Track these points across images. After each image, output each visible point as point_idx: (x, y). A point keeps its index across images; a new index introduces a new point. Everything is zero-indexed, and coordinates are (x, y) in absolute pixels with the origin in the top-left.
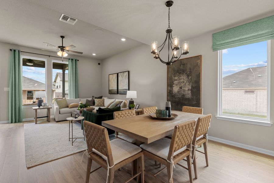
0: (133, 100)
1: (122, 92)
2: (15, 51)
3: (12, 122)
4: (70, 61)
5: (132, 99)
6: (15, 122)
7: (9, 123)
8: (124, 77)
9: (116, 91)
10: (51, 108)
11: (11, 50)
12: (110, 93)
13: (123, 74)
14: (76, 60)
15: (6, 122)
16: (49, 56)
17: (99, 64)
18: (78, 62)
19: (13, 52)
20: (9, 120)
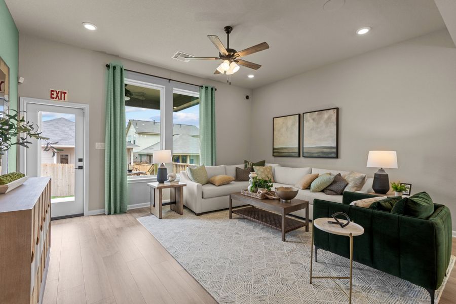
0: (387, 172)
1: (313, 153)
2: (114, 68)
3: (110, 213)
4: (203, 90)
5: (382, 170)
6: (115, 213)
7: (104, 214)
8: (322, 122)
9: (297, 151)
10: (185, 185)
11: (108, 66)
12: (275, 154)
13: (318, 114)
14: (212, 89)
15: (98, 211)
16: (170, 80)
17: (247, 97)
18: (216, 93)
19: (111, 69)
20: (104, 208)
